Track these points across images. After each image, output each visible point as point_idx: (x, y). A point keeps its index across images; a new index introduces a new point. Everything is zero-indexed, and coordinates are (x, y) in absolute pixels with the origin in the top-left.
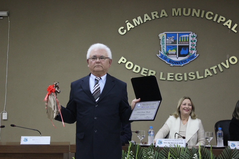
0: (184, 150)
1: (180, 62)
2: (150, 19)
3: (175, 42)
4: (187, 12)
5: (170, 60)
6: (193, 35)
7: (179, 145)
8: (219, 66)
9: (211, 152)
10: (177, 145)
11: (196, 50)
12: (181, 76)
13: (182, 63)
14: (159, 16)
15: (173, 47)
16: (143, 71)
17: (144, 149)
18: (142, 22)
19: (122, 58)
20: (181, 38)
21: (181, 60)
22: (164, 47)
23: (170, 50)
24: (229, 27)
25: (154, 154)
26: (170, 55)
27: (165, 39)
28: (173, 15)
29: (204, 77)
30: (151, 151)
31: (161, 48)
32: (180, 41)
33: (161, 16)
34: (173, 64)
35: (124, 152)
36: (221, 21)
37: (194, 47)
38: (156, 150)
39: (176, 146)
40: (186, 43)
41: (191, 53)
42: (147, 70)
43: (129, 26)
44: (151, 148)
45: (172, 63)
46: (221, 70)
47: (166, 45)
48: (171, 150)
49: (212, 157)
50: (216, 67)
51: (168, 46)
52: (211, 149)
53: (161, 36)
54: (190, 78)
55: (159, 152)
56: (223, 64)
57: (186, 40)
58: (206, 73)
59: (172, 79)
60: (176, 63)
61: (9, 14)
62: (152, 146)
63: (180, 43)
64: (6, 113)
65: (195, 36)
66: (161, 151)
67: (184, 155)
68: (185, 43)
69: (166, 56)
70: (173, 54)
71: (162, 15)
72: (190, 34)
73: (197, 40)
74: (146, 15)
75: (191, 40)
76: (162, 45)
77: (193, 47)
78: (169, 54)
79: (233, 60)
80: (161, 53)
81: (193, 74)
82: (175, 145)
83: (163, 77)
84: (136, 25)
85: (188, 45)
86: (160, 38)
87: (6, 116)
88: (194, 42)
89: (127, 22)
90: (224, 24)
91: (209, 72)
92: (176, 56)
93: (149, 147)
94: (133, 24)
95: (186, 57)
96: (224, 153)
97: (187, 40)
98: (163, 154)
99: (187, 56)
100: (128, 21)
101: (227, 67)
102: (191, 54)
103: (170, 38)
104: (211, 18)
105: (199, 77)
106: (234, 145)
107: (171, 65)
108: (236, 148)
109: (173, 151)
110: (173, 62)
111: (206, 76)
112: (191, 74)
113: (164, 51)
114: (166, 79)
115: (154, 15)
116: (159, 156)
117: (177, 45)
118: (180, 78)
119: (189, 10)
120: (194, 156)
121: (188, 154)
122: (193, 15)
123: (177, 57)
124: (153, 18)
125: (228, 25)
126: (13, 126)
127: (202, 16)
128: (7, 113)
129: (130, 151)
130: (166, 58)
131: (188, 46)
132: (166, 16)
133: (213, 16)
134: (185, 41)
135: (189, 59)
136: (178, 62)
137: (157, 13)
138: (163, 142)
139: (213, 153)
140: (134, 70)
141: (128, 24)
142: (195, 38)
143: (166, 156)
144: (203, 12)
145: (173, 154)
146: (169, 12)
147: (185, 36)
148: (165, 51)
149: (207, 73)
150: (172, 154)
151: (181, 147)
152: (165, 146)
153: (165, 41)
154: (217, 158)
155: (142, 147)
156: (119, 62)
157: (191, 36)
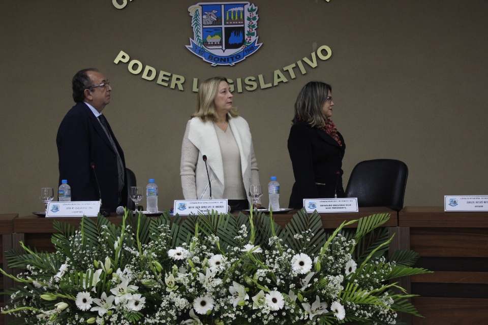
0: (225, 220)
1: (228, 58)
3: (218, 21)
5: (210, 56)
6: (252, 8)
7: (215, 209)
8: (300, 63)
9: (271, 220)
10: (213, 210)
11: (256, 36)
13: (233, 60)
15: (215, 31)
16: (161, 77)
17: (152, 221)
19: (122, 53)
20: (230, 13)
21: (230, 55)
22: (198, 31)
23: (209, 36)
25: (170, 229)
26: (211, 45)
27: (200, 17)
29: (273, 85)
30: (166, 223)
31: (193, 33)
32: (228, 18)
34: (217, 63)
35: (116, 228)
37: (254, 31)
38: (174, 220)
39: (211, 213)
40: (239, 22)
41: (248, 41)
42: (169, 74)
44: (165, 218)
45: (214, 60)
46: (304, 71)
47: (203, 28)
48: (200, 220)
49: (273, 229)
50: (294, 65)
51: (207, 30)
52: (271, 215)
53: (193, 9)
54: (248, 88)
55: (179, 225)
56: (306, 60)
57: (239, 16)
58: (276, 77)
60: (221, 61)
62: (167, 214)
63: (227, 23)
65: (255, 10)
66: (183, 223)
67: (225, 227)
68: (237, 23)
69: (203, 48)
70: (216, 43)
72: (245, 6)
73: (258, 16)
75: (248, 17)
76: (194, 27)
77: (252, 29)
78: (209, 43)
79: (324, 52)
80: (194, 41)
81: (254, 81)
82: (208, 211)
85: (243, 26)
86: (190, 14)
88: (253, 21)
91: (281, 75)
92: (221, 47)
93: (162, 216)
95: (240, 48)
96: (295, 221)
97: (241, 17)
98: (187, 229)
99: (242, 47)
101: (314, 64)
102: (249, 43)
103: (210, 13)
105: (263, 86)
106: (314, 206)
107: (212, 65)
108: (316, 210)
109: (205, 222)
110: (216, 59)
111: (276, 84)
112: (250, 80)
113: (198, 39)
116: (181, 232)
117: (223, 26)
120: (241, 229)
121: (232, 225)
123: (224, 48)
129: (126, 225)
130: (202, 52)
131: (243, 28)
134: (237, 18)
135: (245, 53)
136: (225, 58)
138: (187, 207)
139: (275, 222)
142: (254, 13)
143: (192, 231)
145: (204, 228)
147: (236, 9)
148: (201, 39)
149: (279, 77)
150: (202, 227)
151: (219, 213)
152: (191, 214)
153: (201, 20)
154: (284, 232)
155: (148, 218)
156: (116, 61)
157: (248, 9)
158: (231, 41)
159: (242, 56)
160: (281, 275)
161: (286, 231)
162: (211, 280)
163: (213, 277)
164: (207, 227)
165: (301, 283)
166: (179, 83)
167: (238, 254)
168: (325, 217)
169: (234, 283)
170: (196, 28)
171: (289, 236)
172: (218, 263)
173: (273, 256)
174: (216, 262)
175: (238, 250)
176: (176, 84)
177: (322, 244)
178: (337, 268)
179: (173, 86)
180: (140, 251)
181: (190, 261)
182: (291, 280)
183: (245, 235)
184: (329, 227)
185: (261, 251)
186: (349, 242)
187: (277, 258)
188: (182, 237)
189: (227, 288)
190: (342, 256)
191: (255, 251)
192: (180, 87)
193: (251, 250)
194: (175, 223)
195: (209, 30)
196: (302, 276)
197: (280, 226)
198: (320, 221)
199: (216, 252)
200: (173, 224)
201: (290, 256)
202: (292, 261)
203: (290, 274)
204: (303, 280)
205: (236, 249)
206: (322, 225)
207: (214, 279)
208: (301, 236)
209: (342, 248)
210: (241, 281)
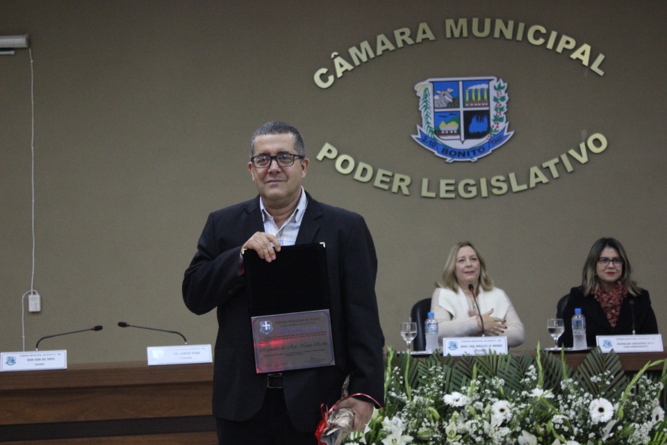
0: (506, 360)
1: (468, 152)
2: (391, 47)
3: (455, 103)
4: (481, 29)
5: (444, 149)
6: (499, 85)
7: (493, 349)
8: (564, 158)
9: (563, 361)
10: (490, 350)
11: (506, 122)
12: (473, 185)
13: (474, 154)
14: (414, 39)
15: (451, 117)
16: (379, 177)
17: (419, 363)
18: (372, 55)
20: (470, 92)
21: (472, 148)
22: (428, 116)
23: (443, 123)
24: (586, 62)
25: (443, 371)
26: (445, 134)
27: (431, 97)
28: (449, 35)
29: (528, 186)
30: (436, 365)
31: (421, 119)
32: (467, 99)
33: (419, 40)
34: (453, 158)
36: (564, 49)
37: (503, 115)
38: (446, 361)
39: (488, 353)
40: (483, 104)
41: (495, 129)
42: (390, 173)
43: (341, 66)
44: (434, 359)
45: (450, 154)
46: (569, 168)
47: (435, 112)
48: (477, 360)
49: (564, 370)
50: (556, 160)
51: (439, 114)
52: (563, 354)
53: (420, 88)
54: (495, 191)
55: (451, 366)
56: (573, 153)
57: (482, 97)
58: (532, 176)
59: (452, 195)
60: (459, 156)
61: (29, 41)
62: (437, 355)
63: (467, 105)
64: (38, 296)
65: (504, 87)
66: (456, 365)
67: (507, 369)
68: (479, 105)
69: (434, 139)
70: (452, 132)
71: (420, 37)
72: (491, 83)
73: (509, 96)
74: (381, 38)
75: (495, 97)
76: (423, 111)
77: (500, 113)
78: (443, 132)
79: (597, 142)
80: (422, 130)
82: (484, 350)
83: (428, 190)
84: (357, 63)
85: (487, 109)
86: (417, 94)
87: (38, 301)
89: (335, 56)
90: (574, 56)
91: (539, 173)
92: (458, 137)
93: (431, 357)
94: (351, 62)
95: (485, 139)
96: (588, 362)
97: (486, 97)
98: (461, 371)
99: (487, 137)
100: (336, 53)
101: (584, 159)
102: (496, 131)
103: (443, 92)
104: (541, 41)
105: (515, 188)
106: (609, 344)
107: (447, 161)
108: (612, 350)
109: (483, 363)
110: (453, 153)
111: (532, 184)
112: (498, 180)
113: (428, 126)
114: (438, 195)
115: (402, 36)
116: (454, 375)
117: (462, 109)
118: (470, 192)
119: (488, 22)
120: (529, 371)
121: (514, 367)
122: (497, 35)
123: (463, 138)
124: (400, 44)
125: (581, 57)
126: (122, 325)
127: (519, 37)
128: (39, 294)
129: (393, 367)
130: (434, 144)
131: (487, 113)
132: (432, 37)
133: (547, 37)
134: (479, 98)
135: (491, 144)
136: (464, 152)
137: (407, 31)
138: (459, 346)
139: (567, 363)
140: (357, 176)
141: (338, 61)
142: (503, 91)
143: (469, 374)
144: (521, 26)
145: (482, 369)
146: (439, 29)
147: (479, 87)
148: (432, 126)
149: (537, 176)
151: (498, 353)
152: (465, 354)
153: (431, 101)
154: (576, 374)
155: (415, 359)
156: (320, 157)
157: (495, 87)
158: (472, 129)
159: (486, 147)
160: (577, 423)
161: (579, 373)
162: (497, 429)
163: (499, 424)
164: (486, 369)
165: (601, 432)
166: (403, 185)
167: (525, 400)
168: (624, 357)
169: (524, 432)
170: (426, 112)
171: (583, 379)
172: (502, 410)
173: (569, 401)
174: (501, 410)
175: (526, 395)
176: (399, 187)
177: (623, 388)
178: (642, 415)
179: (395, 189)
180: (410, 398)
181: (471, 407)
182: (589, 429)
183: (534, 378)
184: (630, 368)
185: (553, 396)
186: (656, 385)
187: (574, 404)
188: (457, 382)
189: (517, 437)
190: (647, 402)
191: (546, 396)
192: (405, 191)
193: (542, 395)
194: (447, 364)
195: (443, 114)
196: (603, 424)
197: (571, 368)
198: (619, 362)
199: (500, 398)
200: (445, 366)
201: (588, 401)
202: (590, 407)
203: (589, 421)
204: (604, 429)
205: (524, 393)
206: (620, 366)
207: (501, 428)
208: (599, 379)
209: (648, 392)
210: (531, 431)
